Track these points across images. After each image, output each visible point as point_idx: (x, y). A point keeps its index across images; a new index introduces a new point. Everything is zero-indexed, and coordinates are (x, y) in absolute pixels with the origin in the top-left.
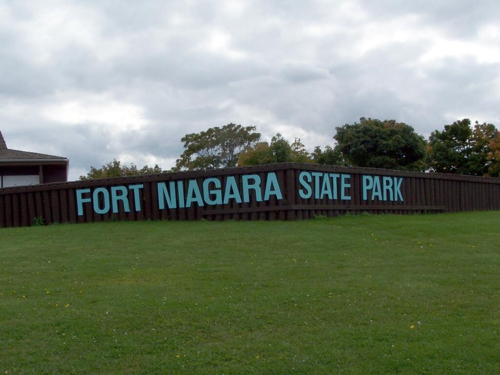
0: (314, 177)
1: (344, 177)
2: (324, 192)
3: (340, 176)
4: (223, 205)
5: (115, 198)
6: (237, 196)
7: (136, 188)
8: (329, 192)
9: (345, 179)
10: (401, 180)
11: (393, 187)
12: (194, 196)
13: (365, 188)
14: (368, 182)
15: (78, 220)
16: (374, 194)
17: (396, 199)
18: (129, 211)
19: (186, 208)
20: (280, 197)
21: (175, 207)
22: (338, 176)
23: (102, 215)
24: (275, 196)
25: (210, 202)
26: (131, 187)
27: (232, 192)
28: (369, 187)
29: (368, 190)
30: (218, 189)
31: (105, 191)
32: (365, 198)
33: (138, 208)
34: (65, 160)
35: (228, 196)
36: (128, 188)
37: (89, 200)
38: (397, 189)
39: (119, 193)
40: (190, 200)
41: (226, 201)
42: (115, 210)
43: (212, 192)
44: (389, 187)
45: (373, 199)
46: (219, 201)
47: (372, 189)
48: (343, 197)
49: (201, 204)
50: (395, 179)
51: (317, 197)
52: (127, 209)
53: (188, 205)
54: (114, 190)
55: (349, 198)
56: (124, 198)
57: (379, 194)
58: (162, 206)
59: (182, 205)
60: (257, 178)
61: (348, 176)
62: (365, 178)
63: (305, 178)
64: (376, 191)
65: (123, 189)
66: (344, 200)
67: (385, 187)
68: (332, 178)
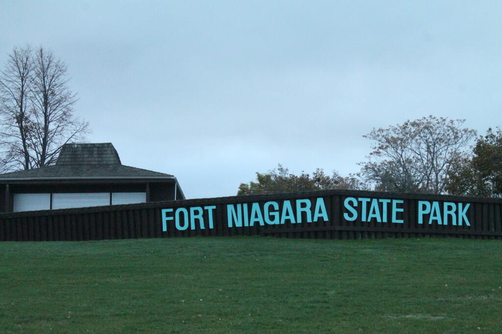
0: (361, 202)
1: (395, 202)
2: (371, 215)
3: (392, 201)
4: (280, 225)
5: (193, 217)
6: (291, 217)
7: (210, 209)
8: (377, 215)
9: (397, 204)
10: (468, 205)
11: (457, 213)
12: (256, 216)
13: (421, 213)
14: (424, 207)
15: (163, 235)
16: (432, 218)
17: (460, 223)
18: (204, 228)
19: (249, 227)
20: (326, 219)
21: (241, 226)
22: (389, 201)
23: (182, 231)
24: (322, 218)
25: (270, 222)
26: (206, 208)
27: (287, 214)
28: (427, 212)
29: (424, 215)
30: (276, 211)
31: (185, 210)
32: (420, 221)
33: (211, 226)
34: (172, 178)
35: (284, 217)
36: (203, 208)
37: (172, 218)
38: (462, 214)
39: (196, 213)
40: (253, 220)
41: (283, 222)
42: (193, 227)
43: (272, 214)
44: (452, 213)
45: (430, 222)
46: (276, 221)
47: (430, 214)
48: (394, 220)
49: (262, 224)
50: (460, 205)
51: (364, 219)
52: (202, 227)
53: (252, 224)
54: (192, 209)
55: (401, 221)
56: (200, 217)
57: (438, 218)
58: (230, 225)
59: (246, 224)
60: (308, 202)
61: (401, 202)
62: (421, 204)
63: (351, 203)
64: (435, 215)
65: (200, 209)
66: (396, 224)
67: (446, 212)
68: (382, 203)
